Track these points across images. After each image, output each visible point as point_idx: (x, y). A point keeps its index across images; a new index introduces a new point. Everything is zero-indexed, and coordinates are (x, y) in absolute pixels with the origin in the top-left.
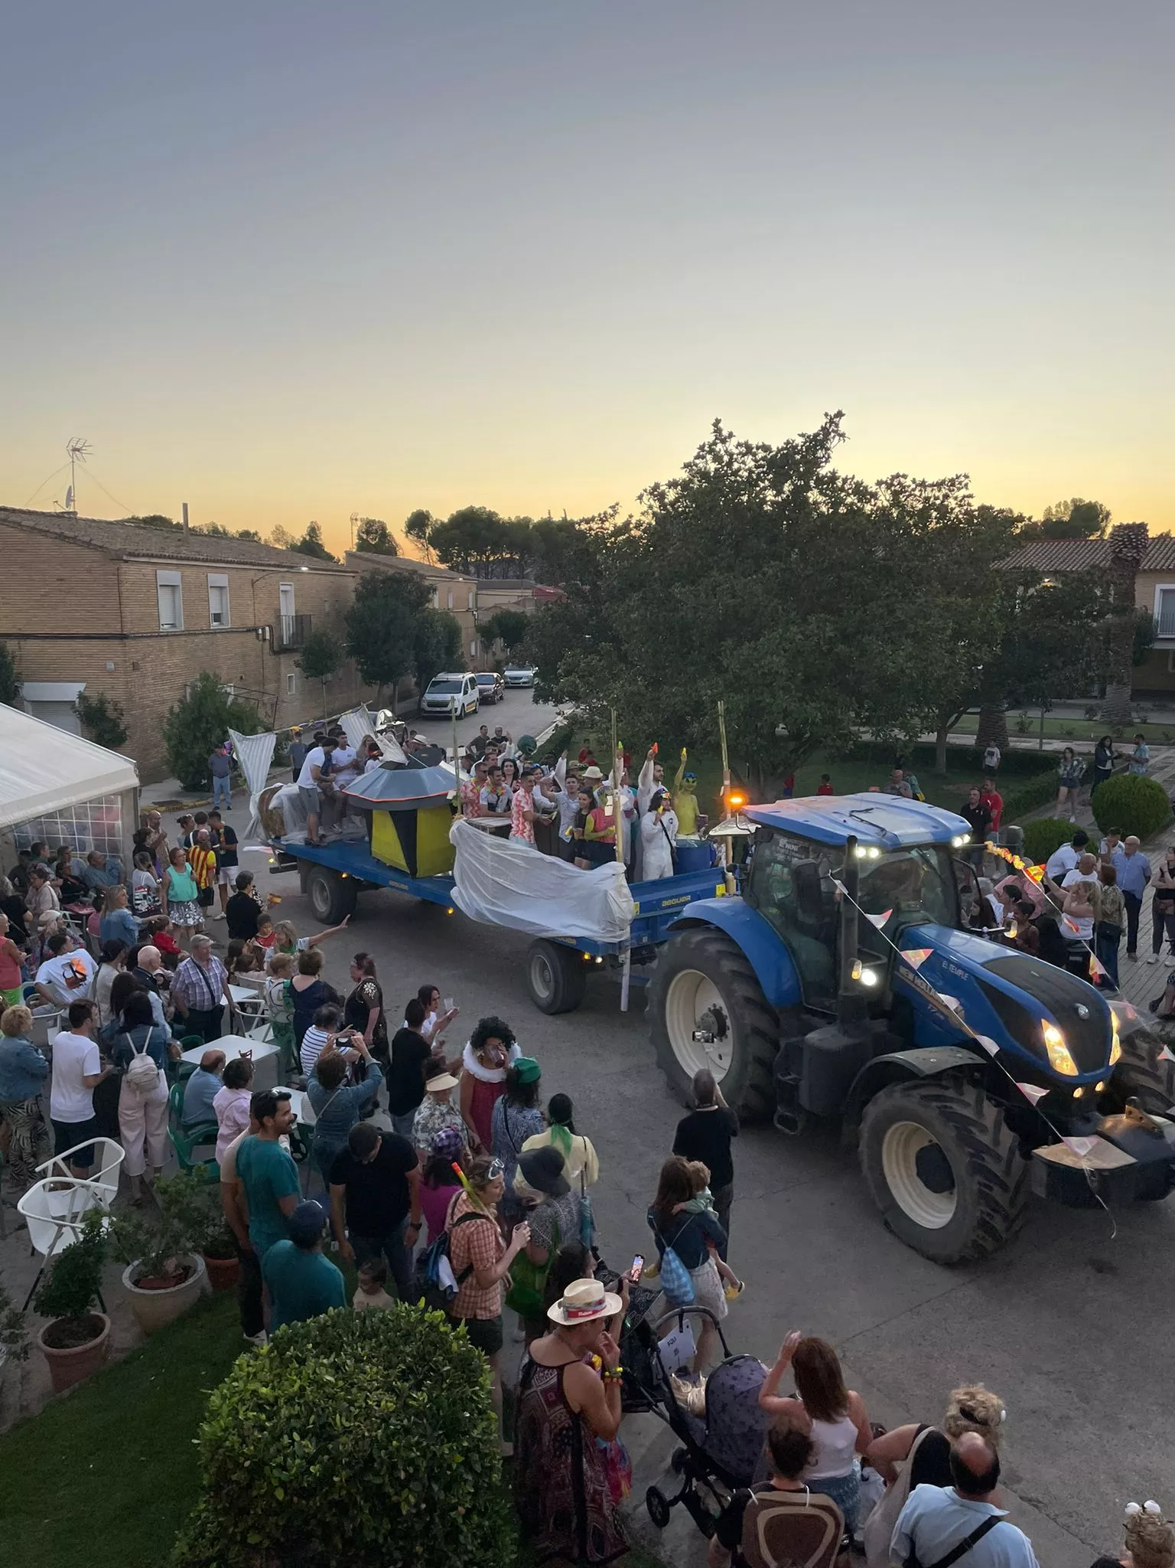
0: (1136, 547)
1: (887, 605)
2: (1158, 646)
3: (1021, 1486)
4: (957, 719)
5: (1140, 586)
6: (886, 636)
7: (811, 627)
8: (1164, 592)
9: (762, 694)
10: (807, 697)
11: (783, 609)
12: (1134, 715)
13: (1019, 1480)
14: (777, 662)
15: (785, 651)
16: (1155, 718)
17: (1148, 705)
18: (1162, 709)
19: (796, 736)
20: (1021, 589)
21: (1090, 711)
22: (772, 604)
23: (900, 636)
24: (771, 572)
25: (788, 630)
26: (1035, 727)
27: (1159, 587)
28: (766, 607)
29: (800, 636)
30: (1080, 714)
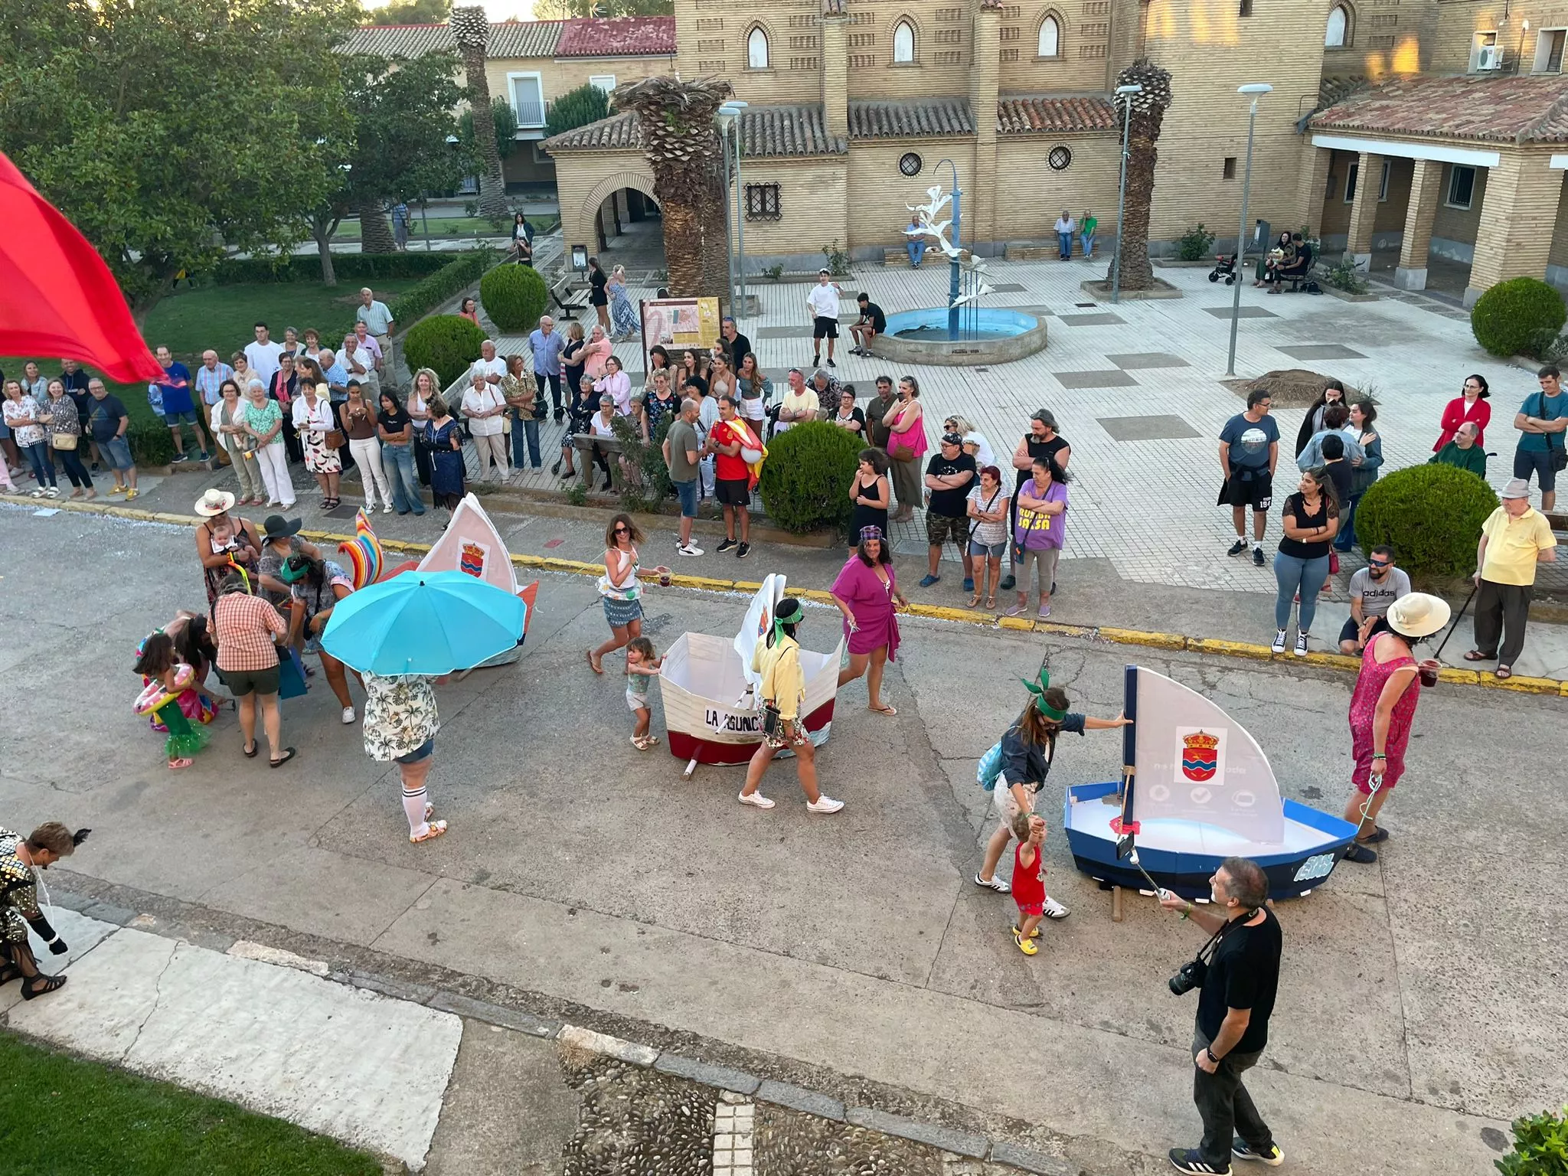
0: (478, 32)
1: (220, 96)
2: (520, 137)
3: (491, 879)
4: (335, 224)
5: (491, 72)
6: (228, 134)
7: (135, 124)
8: (516, 80)
9: (92, 210)
10: (151, 211)
11: (94, 105)
12: (510, 208)
13: (488, 876)
14: (102, 169)
15: (110, 155)
16: (530, 210)
17: (521, 198)
18: (535, 200)
19: (150, 258)
20: (370, 77)
21: (470, 207)
22: (78, 100)
23: (244, 133)
24: (65, 60)
25: (106, 129)
26: (419, 229)
27: (511, 75)
28: (70, 104)
29: (122, 136)
30: (461, 212)
